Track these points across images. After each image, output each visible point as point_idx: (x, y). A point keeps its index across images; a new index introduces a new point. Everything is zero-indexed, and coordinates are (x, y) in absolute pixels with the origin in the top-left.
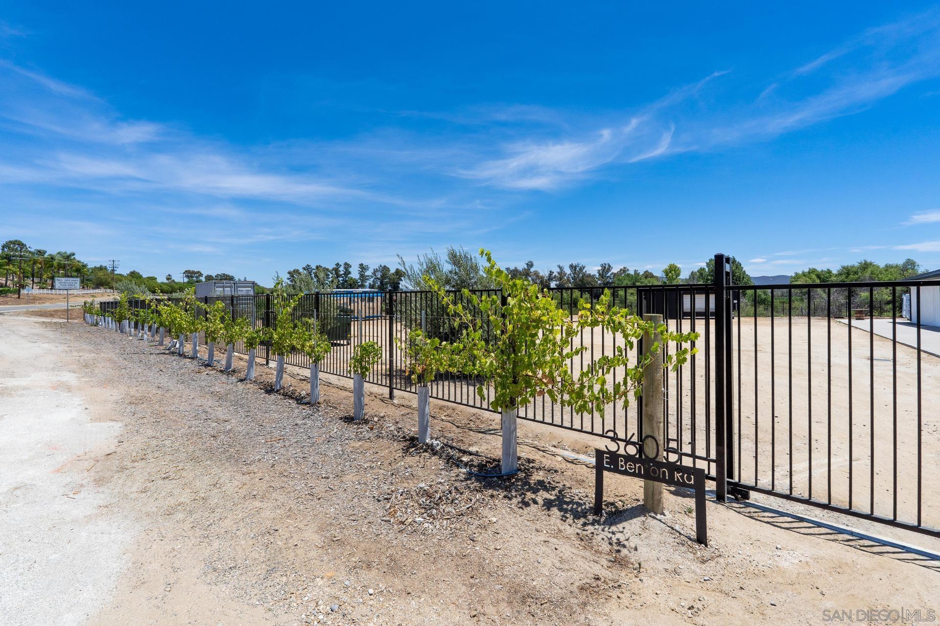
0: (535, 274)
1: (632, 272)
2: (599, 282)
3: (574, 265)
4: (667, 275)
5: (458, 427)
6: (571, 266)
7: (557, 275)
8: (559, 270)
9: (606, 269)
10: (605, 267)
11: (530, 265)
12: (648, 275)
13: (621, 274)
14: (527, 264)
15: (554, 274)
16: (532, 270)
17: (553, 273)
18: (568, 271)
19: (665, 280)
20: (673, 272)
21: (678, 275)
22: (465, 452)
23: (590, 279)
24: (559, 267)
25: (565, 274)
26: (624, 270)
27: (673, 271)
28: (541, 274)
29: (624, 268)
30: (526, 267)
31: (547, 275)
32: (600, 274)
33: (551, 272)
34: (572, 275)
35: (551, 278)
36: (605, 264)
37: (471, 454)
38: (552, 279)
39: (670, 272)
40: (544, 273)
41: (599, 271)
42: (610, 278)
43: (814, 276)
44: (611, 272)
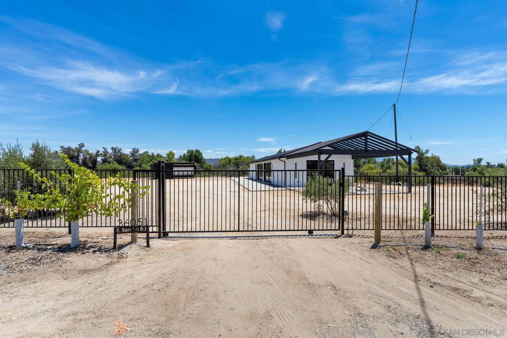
0: (85, 152)
1: (150, 154)
2: (131, 158)
3: (115, 148)
4: (168, 156)
5: (40, 238)
6: (113, 148)
7: (102, 153)
8: (104, 150)
9: (135, 151)
10: (135, 150)
11: (82, 145)
12: (159, 156)
13: (144, 154)
14: (79, 145)
15: (100, 153)
16: (83, 149)
17: (100, 151)
18: (110, 151)
19: (167, 159)
20: (171, 155)
21: (173, 157)
22: (48, 245)
23: (125, 156)
24: (104, 148)
25: (108, 153)
26: (146, 153)
27: (171, 154)
28: (90, 152)
29: (147, 151)
30: (78, 146)
31: (95, 153)
32: (131, 154)
33: (98, 151)
34: (113, 154)
35: (97, 154)
36: (135, 148)
37: (52, 245)
38: (98, 156)
39: (170, 155)
40: (93, 151)
41: (131, 152)
42: (138, 157)
43: (227, 160)
44: (139, 153)
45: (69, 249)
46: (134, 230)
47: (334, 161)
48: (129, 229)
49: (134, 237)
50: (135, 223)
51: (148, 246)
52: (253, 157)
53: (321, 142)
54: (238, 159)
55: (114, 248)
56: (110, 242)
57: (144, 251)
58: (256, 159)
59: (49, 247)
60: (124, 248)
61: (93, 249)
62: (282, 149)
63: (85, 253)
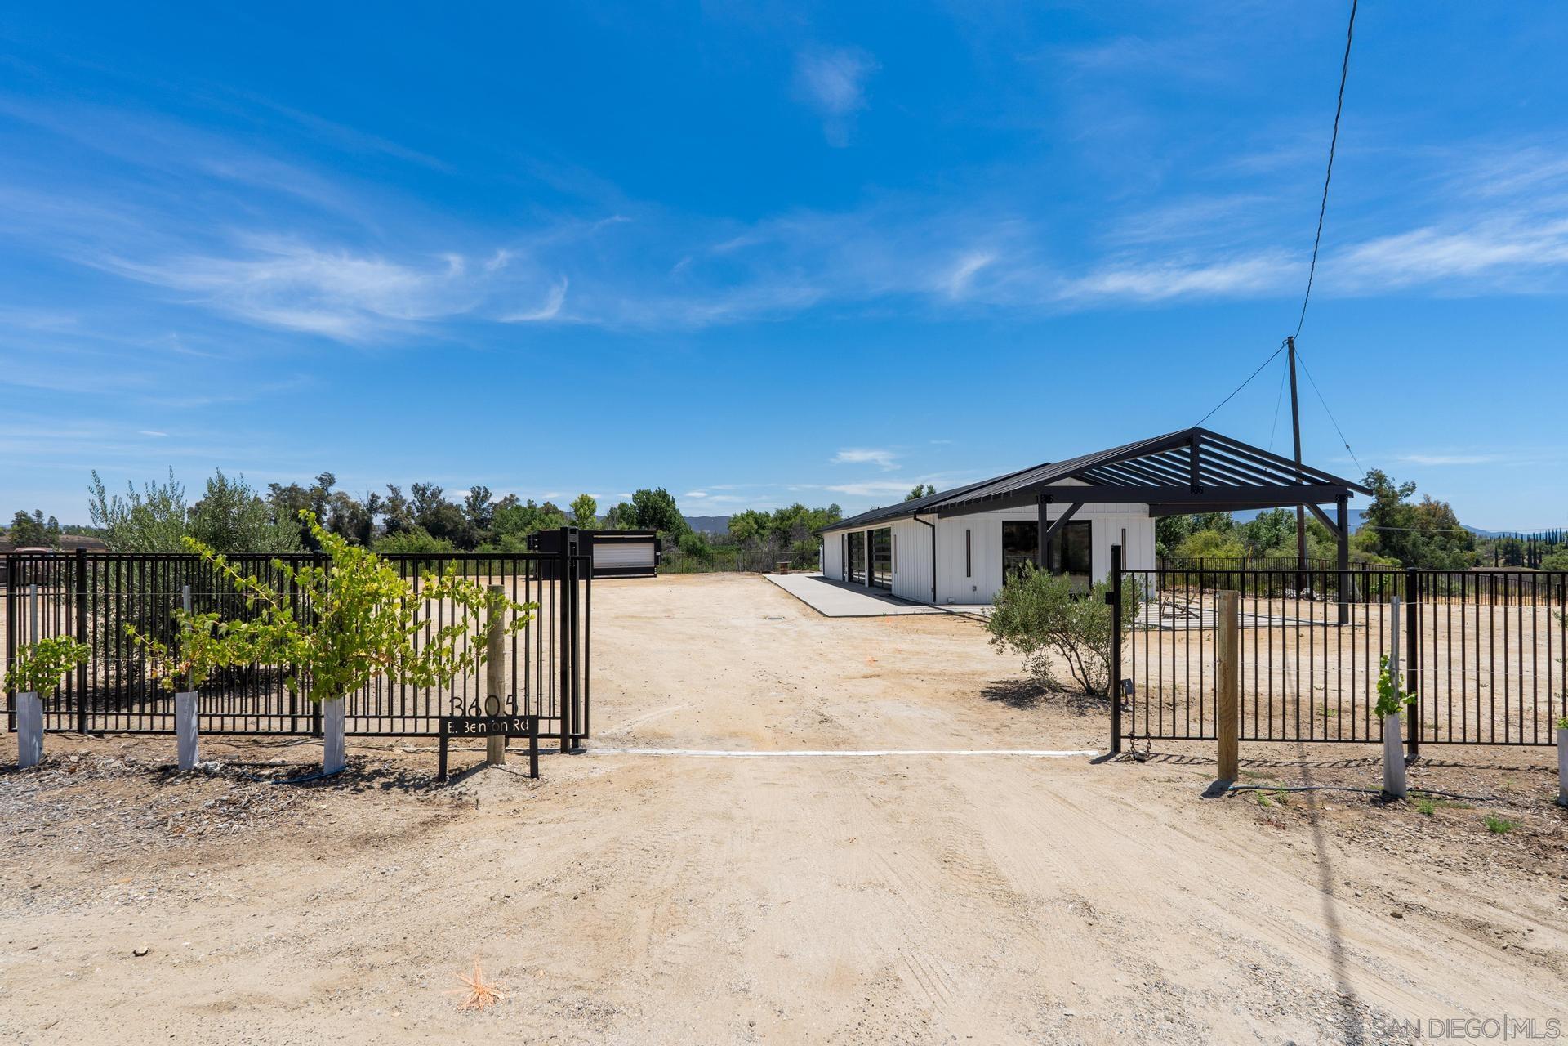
0: (339, 499)
1: (525, 505)
2: (468, 518)
3: (422, 486)
4: (576, 511)
5: (238, 747)
6: (415, 488)
7: (387, 502)
8: (391, 495)
9: (479, 497)
10: (479, 493)
11: (327, 480)
12: (549, 509)
13: (506, 506)
14: (321, 479)
15: (379, 502)
16: (333, 490)
17: (378, 498)
18: (409, 496)
19: (574, 518)
20: (586, 507)
21: (593, 511)
22: (263, 766)
23: (451, 513)
24: (391, 487)
25: (403, 502)
26: (511, 500)
27: (584, 505)
28: (353, 500)
29: (512, 496)
30: (317, 484)
31: (366, 502)
32: (469, 505)
33: (373, 496)
34: (418, 504)
35: (373, 506)
36: (479, 488)
37: (272, 766)
38: (376, 510)
39: (582, 507)
40: (359, 497)
41: (468, 498)
42: (488, 512)
43: (751, 521)
44: (490, 501)
45: (318, 778)
46: (496, 727)
47: (1089, 522)
48: (480, 725)
49: (494, 748)
50: (497, 708)
51: (534, 774)
52: (835, 509)
53: (1048, 464)
54: (789, 518)
55: (441, 777)
56: (428, 763)
57: (523, 787)
58: (844, 516)
59: (266, 772)
60: (467, 780)
61: (383, 780)
62: (922, 487)
63: (361, 791)
